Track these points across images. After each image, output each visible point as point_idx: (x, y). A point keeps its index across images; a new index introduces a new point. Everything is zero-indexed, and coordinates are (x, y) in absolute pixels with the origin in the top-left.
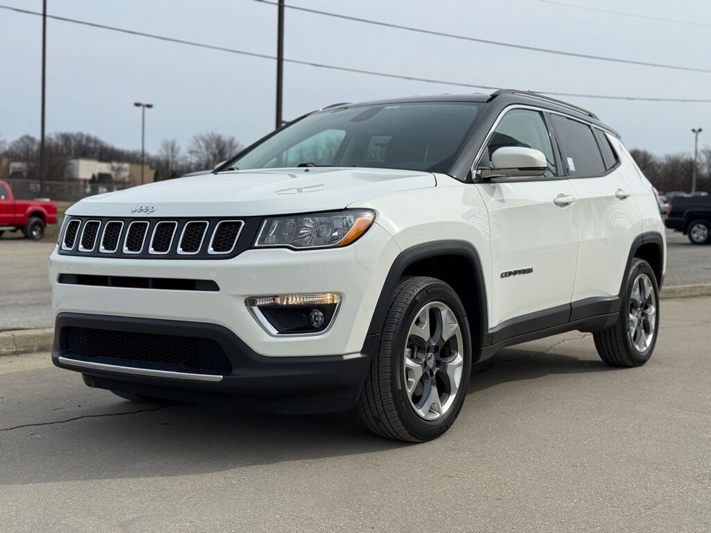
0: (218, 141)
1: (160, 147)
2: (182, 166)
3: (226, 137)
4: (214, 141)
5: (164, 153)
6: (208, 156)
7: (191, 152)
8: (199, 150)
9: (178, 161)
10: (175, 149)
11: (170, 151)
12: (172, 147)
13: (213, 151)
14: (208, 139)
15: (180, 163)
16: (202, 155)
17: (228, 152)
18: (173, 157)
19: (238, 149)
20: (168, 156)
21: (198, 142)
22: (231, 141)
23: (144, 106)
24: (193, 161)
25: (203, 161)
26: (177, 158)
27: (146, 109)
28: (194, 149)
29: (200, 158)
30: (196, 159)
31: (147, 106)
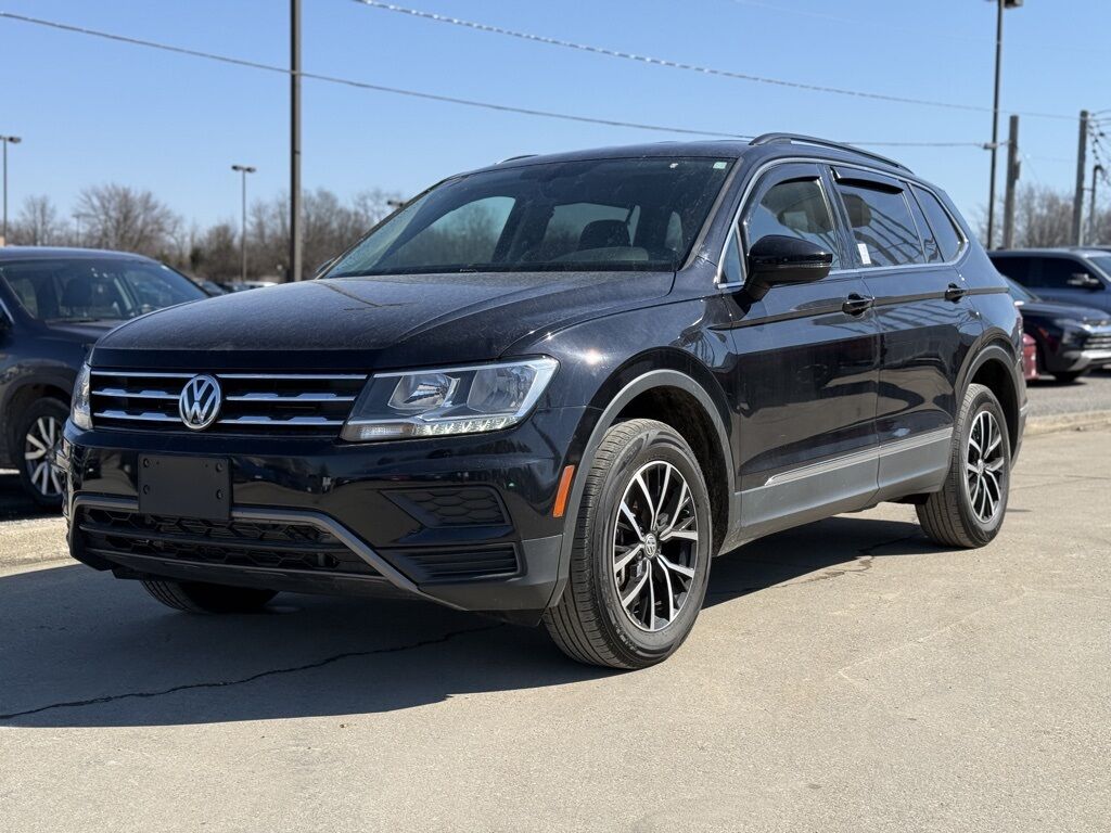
0: (124, 197)
1: (23, 207)
3: (137, 193)
4: (117, 199)
5: (29, 217)
6: (106, 221)
7: (78, 216)
8: (92, 213)
9: (52, 230)
10: (48, 212)
11: (38, 214)
12: (42, 208)
13: (113, 214)
14: (106, 194)
15: (56, 233)
16: (96, 221)
17: (141, 217)
18: (43, 223)
19: (156, 212)
20: (34, 222)
21: (90, 199)
22: (147, 199)
23: (5, 139)
24: (81, 231)
25: (98, 230)
26: (50, 226)
27: (9, 144)
28: (83, 211)
29: (94, 225)
30: (88, 227)
31: (11, 139)
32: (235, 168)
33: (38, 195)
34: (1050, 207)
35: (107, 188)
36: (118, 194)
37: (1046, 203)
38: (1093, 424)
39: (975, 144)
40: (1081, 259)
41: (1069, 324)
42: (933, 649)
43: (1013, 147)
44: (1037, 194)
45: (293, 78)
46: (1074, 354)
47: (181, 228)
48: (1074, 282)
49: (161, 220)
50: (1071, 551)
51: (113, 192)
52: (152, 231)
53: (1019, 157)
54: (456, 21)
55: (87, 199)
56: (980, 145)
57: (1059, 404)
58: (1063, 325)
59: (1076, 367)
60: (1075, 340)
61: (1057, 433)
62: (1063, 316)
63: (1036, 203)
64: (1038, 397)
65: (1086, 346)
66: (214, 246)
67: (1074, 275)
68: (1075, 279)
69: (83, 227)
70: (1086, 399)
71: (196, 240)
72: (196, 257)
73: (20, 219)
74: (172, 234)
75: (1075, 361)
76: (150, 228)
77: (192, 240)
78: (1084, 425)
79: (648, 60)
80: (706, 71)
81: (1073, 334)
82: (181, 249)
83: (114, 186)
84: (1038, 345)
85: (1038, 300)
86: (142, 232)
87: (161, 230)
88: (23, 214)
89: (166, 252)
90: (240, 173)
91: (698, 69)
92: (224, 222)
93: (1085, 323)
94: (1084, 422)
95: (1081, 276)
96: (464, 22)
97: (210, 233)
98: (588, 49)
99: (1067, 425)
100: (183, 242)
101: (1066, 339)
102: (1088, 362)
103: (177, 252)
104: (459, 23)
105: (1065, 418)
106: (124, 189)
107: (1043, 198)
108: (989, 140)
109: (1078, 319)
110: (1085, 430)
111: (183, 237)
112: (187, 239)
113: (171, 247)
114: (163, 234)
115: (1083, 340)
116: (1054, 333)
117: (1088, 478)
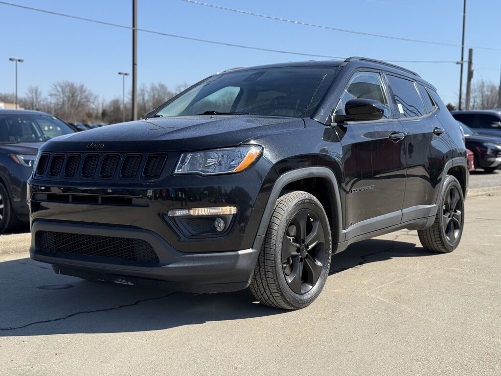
0: (72, 87)
1: (27, 91)
2: (44, 105)
3: (77, 85)
4: (69, 87)
5: (30, 95)
6: (63, 97)
7: (51, 95)
8: (57, 93)
9: (40, 101)
10: (38, 93)
11: (34, 94)
12: (36, 92)
13: (67, 94)
14: (64, 85)
15: (42, 103)
16: (59, 97)
17: (79, 95)
18: (37, 98)
19: (86, 93)
20: (32, 98)
21: (57, 88)
22: (82, 87)
23: (16, 60)
24: (53, 102)
25: (60, 102)
26: (39, 100)
27: (18, 63)
28: (53, 93)
29: (58, 99)
30: (55, 100)
31: (19, 60)
32: (120, 73)
33: (34, 86)
34: (492, 91)
35: (64, 82)
36: (69, 85)
37: (490, 89)
38: (497, 192)
39: (453, 62)
40: (498, 115)
41: (490, 145)
42: (376, 311)
43: (470, 63)
44: (486, 85)
45: (134, 31)
46: (492, 159)
47: (98, 100)
48: (494, 126)
49: (89, 97)
50: (463, 258)
51: (67, 84)
52: (85, 102)
53: (473, 68)
54: (205, 4)
55: (55, 87)
56: (455, 62)
57: (483, 183)
58: (488, 146)
59: (493, 165)
60: (493, 153)
61: (479, 197)
62: (487, 142)
63: (485, 89)
64: (475, 179)
65: (498, 156)
66: (112, 109)
67: (495, 122)
68: (494, 124)
69: (54, 100)
70: (497, 181)
71: (104, 106)
72: (104, 114)
73: (26, 96)
74: (93, 103)
75: (493, 162)
76: (84, 100)
77: (102, 106)
78: (492, 193)
79: (296, 22)
80: (323, 27)
81: (492, 150)
82: (97, 110)
83: (67, 82)
84: (475, 155)
85: (477, 134)
86: (79, 102)
87: (88, 101)
88: (27, 94)
89: (91, 111)
90: (122, 76)
91: (320, 27)
92: (116, 98)
93: (498, 145)
94: (492, 192)
95: (497, 123)
96: (209, 5)
97: (110, 103)
98: (268, 17)
99: (484, 193)
100: (98, 107)
101: (489, 152)
102: (499, 163)
103: (96, 112)
104: (207, 5)
105: (483, 189)
106: (72, 83)
107: (488, 87)
108: (460, 60)
109: (494, 142)
110: (493, 195)
111: (99, 104)
112: (100, 106)
113: (93, 109)
114: (89, 103)
115: (496, 153)
116: (483, 149)
117: (485, 219)
